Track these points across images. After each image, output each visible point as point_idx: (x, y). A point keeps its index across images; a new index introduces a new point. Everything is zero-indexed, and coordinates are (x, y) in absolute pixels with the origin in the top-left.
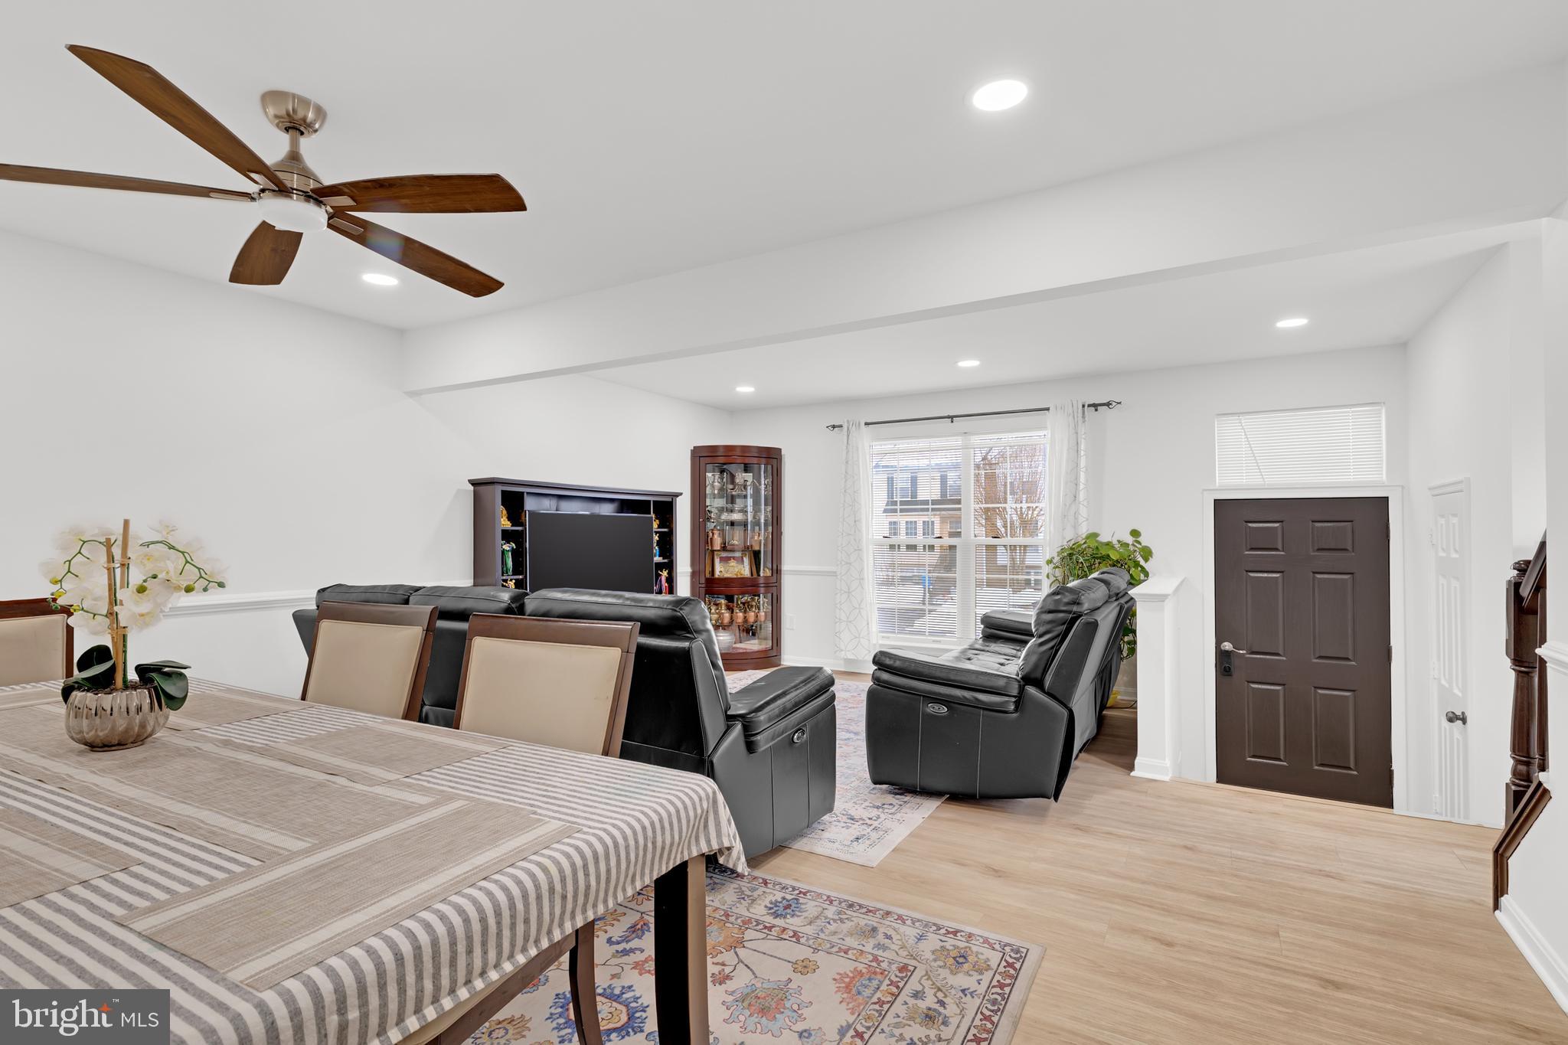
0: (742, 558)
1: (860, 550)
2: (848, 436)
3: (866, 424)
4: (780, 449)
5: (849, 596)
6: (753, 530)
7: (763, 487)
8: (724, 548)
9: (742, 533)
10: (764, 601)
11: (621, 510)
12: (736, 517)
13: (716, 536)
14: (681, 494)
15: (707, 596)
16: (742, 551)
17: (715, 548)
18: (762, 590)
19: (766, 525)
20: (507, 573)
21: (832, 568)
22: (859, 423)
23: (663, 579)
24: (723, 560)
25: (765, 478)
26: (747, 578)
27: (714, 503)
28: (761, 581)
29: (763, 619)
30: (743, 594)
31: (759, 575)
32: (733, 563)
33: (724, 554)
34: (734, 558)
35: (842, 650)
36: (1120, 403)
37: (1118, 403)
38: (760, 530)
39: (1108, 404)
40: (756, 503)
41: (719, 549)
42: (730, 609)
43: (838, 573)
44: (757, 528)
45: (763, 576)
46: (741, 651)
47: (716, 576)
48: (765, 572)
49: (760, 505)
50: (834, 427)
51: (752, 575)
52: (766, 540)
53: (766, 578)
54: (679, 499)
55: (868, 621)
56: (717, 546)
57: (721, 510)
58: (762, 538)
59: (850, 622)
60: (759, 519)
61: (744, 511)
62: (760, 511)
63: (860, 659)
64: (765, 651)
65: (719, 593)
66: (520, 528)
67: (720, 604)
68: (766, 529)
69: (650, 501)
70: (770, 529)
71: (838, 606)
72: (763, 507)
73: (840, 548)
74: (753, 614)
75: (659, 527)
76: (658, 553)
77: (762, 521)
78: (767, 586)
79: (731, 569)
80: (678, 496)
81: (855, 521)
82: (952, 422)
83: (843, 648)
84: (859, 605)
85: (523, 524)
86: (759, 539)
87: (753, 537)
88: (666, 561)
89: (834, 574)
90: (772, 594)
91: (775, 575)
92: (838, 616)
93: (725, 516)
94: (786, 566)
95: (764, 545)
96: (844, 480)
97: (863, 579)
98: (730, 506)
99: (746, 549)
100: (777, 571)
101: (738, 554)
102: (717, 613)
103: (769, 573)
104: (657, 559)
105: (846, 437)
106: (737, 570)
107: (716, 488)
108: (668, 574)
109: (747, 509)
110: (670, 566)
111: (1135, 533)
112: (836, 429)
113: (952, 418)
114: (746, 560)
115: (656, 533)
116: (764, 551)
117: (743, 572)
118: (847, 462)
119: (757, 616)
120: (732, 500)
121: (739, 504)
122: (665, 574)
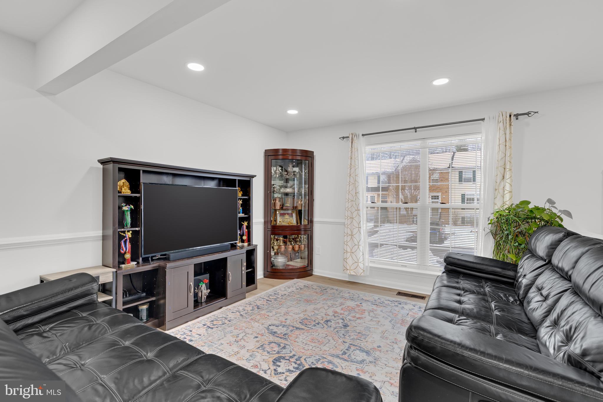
0: (292, 214)
1: (359, 210)
2: (352, 142)
3: (363, 135)
4: (313, 152)
5: (352, 237)
6: (298, 198)
7: (303, 173)
8: (282, 208)
9: (292, 200)
10: (304, 238)
11: (219, 185)
12: (288, 190)
13: (277, 201)
14: (255, 176)
15: (272, 235)
16: (292, 210)
17: (277, 209)
18: (303, 232)
19: (305, 195)
20: (127, 226)
21: (343, 221)
22: (359, 135)
23: (245, 227)
24: (282, 215)
25: (305, 170)
26: (294, 226)
27: (277, 183)
28: (302, 227)
29: (303, 249)
30: (292, 234)
31: (301, 224)
32: (287, 217)
33: (282, 212)
34: (288, 214)
35: (348, 270)
36: (537, 112)
37: (536, 112)
38: (302, 198)
39: (528, 114)
40: (300, 183)
41: (279, 208)
42: (285, 242)
43: (346, 224)
44: (300, 197)
45: (303, 225)
46: (291, 267)
47: (278, 225)
48: (304, 222)
49: (302, 184)
50: (344, 138)
51: (297, 223)
52: (305, 203)
53: (305, 225)
54: (254, 179)
55: (363, 253)
56: (278, 207)
57: (281, 187)
58: (303, 202)
59: (353, 253)
60: (302, 192)
61: (292, 187)
62: (302, 187)
63: (359, 275)
64: (304, 268)
65: (279, 234)
66: (138, 195)
67: (280, 240)
68: (305, 198)
69: (236, 180)
70: (307, 197)
71: (345, 243)
72: (303, 185)
73: (347, 209)
74: (297, 246)
75: (242, 196)
76: (241, 211)
77: (303, 193)
78: (305, 230)
79: (286, 220)
80: (253, 177)
81: (356, 193)
82: (416, 132)
83: (348, 268)
84: (358, 243)
85: (139, 192)
86: (301, 203)
87: (297, 202)
88: (246, 216)
89: (344, 224)
90: (308, 235)
91: (310, 224)
92: (345, 250)
93: (282, 190)
94: (316, 219)
95: (304, 206)
96: (349, 169)
97: (360, 228)
98: (285, 184)
99: (294, 208)
100: (311, 222)
101: (290, 212)
102: (278, 245)
103: (307, 223)
104: (241, 215)
105: (350, 143)
106: (289, 220)
107: (277, 174)
108: (247, 224)
109: (294, 187)
110: (248, 219)
111: (550, 201)
112: (345, 139)
113: (415, 128)
114: (294, 215)
115: (241, 199)
116: (304, 210)
117: (292, 222)
118: (351, 158)
119: (300, 247)
120: (287, 181)
121: (290, 183)
122: (246, 224)
